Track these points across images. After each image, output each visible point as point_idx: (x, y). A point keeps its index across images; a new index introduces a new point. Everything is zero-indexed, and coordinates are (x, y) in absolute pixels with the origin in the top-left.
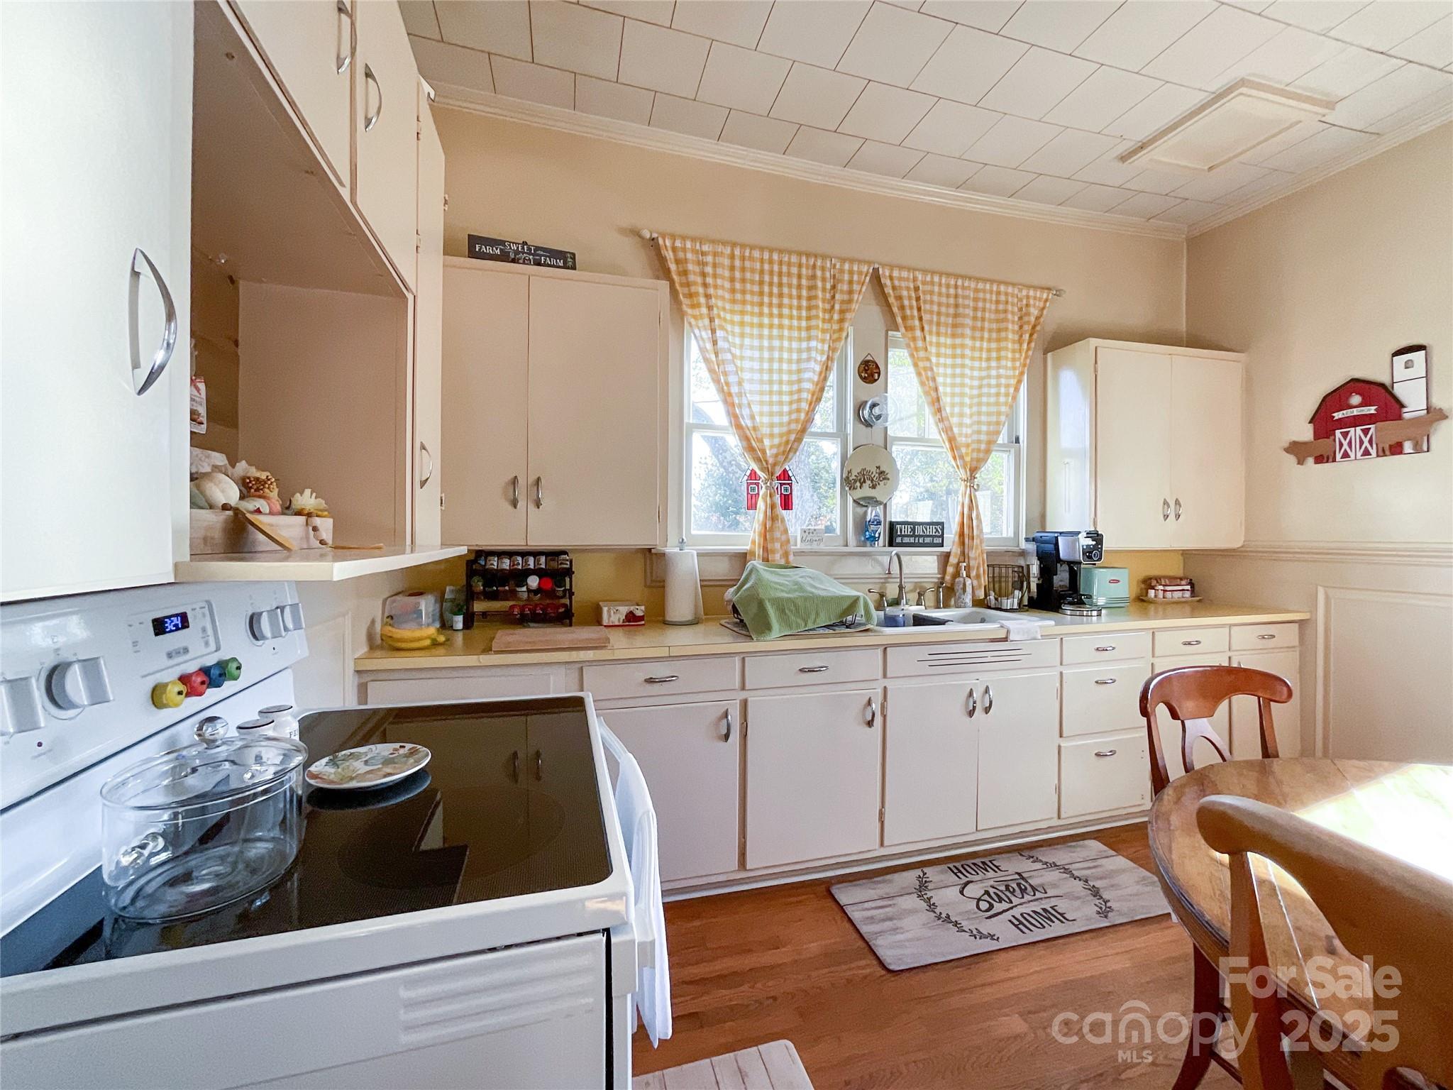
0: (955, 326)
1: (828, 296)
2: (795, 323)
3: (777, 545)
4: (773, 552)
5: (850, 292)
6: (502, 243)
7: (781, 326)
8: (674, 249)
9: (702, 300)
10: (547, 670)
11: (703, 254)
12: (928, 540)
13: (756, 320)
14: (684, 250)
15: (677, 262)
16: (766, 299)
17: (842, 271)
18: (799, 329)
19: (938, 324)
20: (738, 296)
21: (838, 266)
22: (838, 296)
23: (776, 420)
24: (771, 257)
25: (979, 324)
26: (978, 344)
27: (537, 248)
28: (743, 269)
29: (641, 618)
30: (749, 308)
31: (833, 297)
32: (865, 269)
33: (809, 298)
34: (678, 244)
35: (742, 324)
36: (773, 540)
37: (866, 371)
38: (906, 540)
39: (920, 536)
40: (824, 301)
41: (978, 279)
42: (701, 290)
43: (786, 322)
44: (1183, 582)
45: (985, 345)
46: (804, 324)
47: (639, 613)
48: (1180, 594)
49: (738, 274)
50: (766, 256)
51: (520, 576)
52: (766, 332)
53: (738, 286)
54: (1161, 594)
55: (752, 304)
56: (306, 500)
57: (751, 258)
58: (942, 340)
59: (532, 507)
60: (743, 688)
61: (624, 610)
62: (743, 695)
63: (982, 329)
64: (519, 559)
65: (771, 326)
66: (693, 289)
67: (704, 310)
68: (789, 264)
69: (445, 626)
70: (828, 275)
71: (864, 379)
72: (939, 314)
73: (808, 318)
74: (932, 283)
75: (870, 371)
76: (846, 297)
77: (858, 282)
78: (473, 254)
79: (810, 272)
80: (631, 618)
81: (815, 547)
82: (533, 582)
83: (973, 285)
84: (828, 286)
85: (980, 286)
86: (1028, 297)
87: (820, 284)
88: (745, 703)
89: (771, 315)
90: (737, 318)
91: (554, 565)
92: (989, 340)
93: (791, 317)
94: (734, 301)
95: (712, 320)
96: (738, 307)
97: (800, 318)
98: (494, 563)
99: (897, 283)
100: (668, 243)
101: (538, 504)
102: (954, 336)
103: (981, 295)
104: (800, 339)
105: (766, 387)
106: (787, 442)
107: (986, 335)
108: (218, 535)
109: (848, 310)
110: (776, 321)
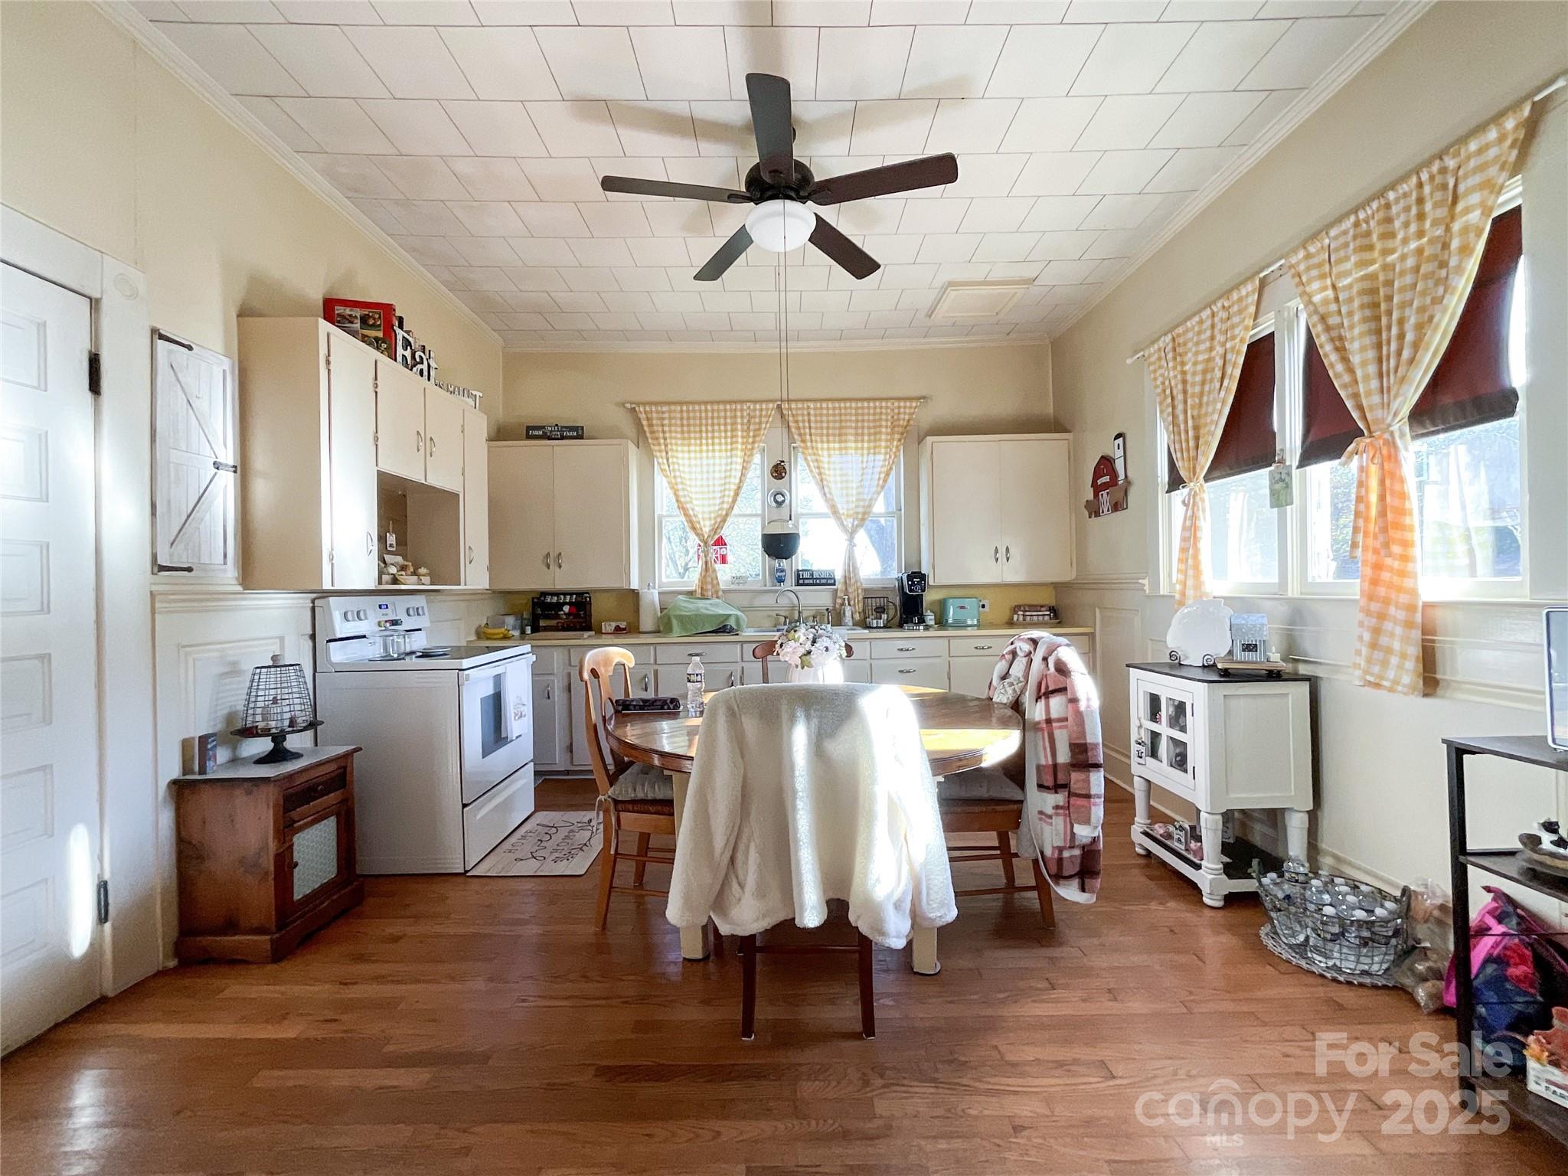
0: (840, 435)
1: (745, 427)
2: (723, 447)
3: (709, 587)
4: (707, 590)
5: (760, 423)
6: (543, 427)
7: (714, 451)
8: (646, 412)
9: (662, 441)
10: (553, 649)
11: (663, 413)
12: (823, 581)
13: (698, 448)
14: (651, 412)
15: (648, 419)
16: (704, 435)
17: (755, 410)
18: (726, 450)
19: (828, 435)
20: (686, 435)
21: (752, 407)
22: (752, 427)
23: (712, 508)
24: (706, 408)
25: (860, 431)
26: (860, 445)
27: (562, 427)
28: (688, 418)
29: (624, 629)
30: (693, 441)
31: (748, 428)
32: (771, 406)
33: (732, 431)
34: (648, 409)
35: (689, 452)
36: (706, 583)
37: (776, 472)
38: (806, 582)
39: (817, 579)
40: (742, 431)
41: (857, 400)
42: (661, 435)
43: (717, 447)
44: (1043, 609)
45: (866, 445)
46: (729, 447)
47: (622, 626)
48: (1041, 618)
49: (685, 422)
50: (703, 408)
51: (560, 606)
52: (704, 454)
53: (685, 429)
54: (1021, 618)
55: (695, 439)
56: (423, 570)
57: (694, 411)
58: (832, 445)
59: (557, 569)
60: (656, 663)
61: (614, 624)
62: (656, 667)
63: (863, 434)
64: (562, 597)
65: (707, 451)
66: (657, 435)
67: (663, 447)
68: (718, 411)
69: (523, 632)
70: (745, 414)
71: (775, 477)
72: (828, 428)
73: (732, 444)
74: (821, 408)
75: (779, 471)
76: (757, 427)
77: (766, 416)
78: (529, 437)
79: (733, 414)
80: (618, 629)
81: (741, 587)
82: (566, 609)
83: (854, 405)
84: (745, 421)
85: (860, 404)
86: (899, 407)
87: (739, 420)
88: (656, 673)
89: (707, 445)
90: (686, 448)
91: (580, 599)
92: (869, 441)
93: (720, 444)
94: (684, 439)
95: (667, 453)
96: (686, 442)
97: (726, 444)
98: (549, 599)
99: (794, 412)
100: (642, 409)
101: (560, 567)
102: (840, 442)
103: (860, 411)
104: (727, 457)
105: (706, 489)
106: (716, 523)
107: (866, 438)
108: (390, 581)
109: (759, 435)
110: (710, 448)
